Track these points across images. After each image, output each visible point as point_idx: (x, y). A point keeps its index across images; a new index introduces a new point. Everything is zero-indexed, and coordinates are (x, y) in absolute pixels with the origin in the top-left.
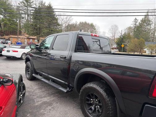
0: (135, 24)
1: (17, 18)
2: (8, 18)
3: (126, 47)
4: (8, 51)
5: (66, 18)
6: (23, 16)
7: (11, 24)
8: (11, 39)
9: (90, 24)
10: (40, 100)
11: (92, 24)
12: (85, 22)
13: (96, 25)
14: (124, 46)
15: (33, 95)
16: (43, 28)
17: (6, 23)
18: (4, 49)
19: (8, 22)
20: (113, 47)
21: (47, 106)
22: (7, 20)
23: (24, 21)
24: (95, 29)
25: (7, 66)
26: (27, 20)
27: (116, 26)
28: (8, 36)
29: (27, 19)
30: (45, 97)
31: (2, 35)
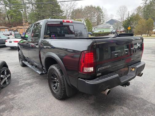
0: (146, 3)
1: (22, 9)
2: (13, 9)
3: (133, 29)
4: (10, 42)
5: (71, 4)
6: (27, 5)
7: (17, 15)
8: (18, 30)
9: (96, 7)
10: (24, 82)
11: (99, 7)
12: (91, 6)
13: (102, 8)
14: (130, 28)
15: (20, 79)
16: (46, 17)
17: (12, 14)
18: (6, 40)
19: (13, 13)
20: (121, 30)
21: (27, 86)
22: (12, 11)
23: (29, 11)
24: (102, 12)
25: (9, 56)
26: (32, 10)
27: (125, 7)
28: (16, 28)
29: (31, 8)
30: (29, 79)
31: (11, 27)
